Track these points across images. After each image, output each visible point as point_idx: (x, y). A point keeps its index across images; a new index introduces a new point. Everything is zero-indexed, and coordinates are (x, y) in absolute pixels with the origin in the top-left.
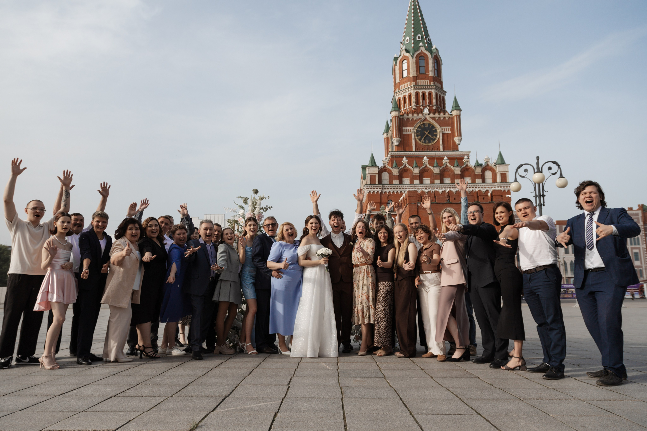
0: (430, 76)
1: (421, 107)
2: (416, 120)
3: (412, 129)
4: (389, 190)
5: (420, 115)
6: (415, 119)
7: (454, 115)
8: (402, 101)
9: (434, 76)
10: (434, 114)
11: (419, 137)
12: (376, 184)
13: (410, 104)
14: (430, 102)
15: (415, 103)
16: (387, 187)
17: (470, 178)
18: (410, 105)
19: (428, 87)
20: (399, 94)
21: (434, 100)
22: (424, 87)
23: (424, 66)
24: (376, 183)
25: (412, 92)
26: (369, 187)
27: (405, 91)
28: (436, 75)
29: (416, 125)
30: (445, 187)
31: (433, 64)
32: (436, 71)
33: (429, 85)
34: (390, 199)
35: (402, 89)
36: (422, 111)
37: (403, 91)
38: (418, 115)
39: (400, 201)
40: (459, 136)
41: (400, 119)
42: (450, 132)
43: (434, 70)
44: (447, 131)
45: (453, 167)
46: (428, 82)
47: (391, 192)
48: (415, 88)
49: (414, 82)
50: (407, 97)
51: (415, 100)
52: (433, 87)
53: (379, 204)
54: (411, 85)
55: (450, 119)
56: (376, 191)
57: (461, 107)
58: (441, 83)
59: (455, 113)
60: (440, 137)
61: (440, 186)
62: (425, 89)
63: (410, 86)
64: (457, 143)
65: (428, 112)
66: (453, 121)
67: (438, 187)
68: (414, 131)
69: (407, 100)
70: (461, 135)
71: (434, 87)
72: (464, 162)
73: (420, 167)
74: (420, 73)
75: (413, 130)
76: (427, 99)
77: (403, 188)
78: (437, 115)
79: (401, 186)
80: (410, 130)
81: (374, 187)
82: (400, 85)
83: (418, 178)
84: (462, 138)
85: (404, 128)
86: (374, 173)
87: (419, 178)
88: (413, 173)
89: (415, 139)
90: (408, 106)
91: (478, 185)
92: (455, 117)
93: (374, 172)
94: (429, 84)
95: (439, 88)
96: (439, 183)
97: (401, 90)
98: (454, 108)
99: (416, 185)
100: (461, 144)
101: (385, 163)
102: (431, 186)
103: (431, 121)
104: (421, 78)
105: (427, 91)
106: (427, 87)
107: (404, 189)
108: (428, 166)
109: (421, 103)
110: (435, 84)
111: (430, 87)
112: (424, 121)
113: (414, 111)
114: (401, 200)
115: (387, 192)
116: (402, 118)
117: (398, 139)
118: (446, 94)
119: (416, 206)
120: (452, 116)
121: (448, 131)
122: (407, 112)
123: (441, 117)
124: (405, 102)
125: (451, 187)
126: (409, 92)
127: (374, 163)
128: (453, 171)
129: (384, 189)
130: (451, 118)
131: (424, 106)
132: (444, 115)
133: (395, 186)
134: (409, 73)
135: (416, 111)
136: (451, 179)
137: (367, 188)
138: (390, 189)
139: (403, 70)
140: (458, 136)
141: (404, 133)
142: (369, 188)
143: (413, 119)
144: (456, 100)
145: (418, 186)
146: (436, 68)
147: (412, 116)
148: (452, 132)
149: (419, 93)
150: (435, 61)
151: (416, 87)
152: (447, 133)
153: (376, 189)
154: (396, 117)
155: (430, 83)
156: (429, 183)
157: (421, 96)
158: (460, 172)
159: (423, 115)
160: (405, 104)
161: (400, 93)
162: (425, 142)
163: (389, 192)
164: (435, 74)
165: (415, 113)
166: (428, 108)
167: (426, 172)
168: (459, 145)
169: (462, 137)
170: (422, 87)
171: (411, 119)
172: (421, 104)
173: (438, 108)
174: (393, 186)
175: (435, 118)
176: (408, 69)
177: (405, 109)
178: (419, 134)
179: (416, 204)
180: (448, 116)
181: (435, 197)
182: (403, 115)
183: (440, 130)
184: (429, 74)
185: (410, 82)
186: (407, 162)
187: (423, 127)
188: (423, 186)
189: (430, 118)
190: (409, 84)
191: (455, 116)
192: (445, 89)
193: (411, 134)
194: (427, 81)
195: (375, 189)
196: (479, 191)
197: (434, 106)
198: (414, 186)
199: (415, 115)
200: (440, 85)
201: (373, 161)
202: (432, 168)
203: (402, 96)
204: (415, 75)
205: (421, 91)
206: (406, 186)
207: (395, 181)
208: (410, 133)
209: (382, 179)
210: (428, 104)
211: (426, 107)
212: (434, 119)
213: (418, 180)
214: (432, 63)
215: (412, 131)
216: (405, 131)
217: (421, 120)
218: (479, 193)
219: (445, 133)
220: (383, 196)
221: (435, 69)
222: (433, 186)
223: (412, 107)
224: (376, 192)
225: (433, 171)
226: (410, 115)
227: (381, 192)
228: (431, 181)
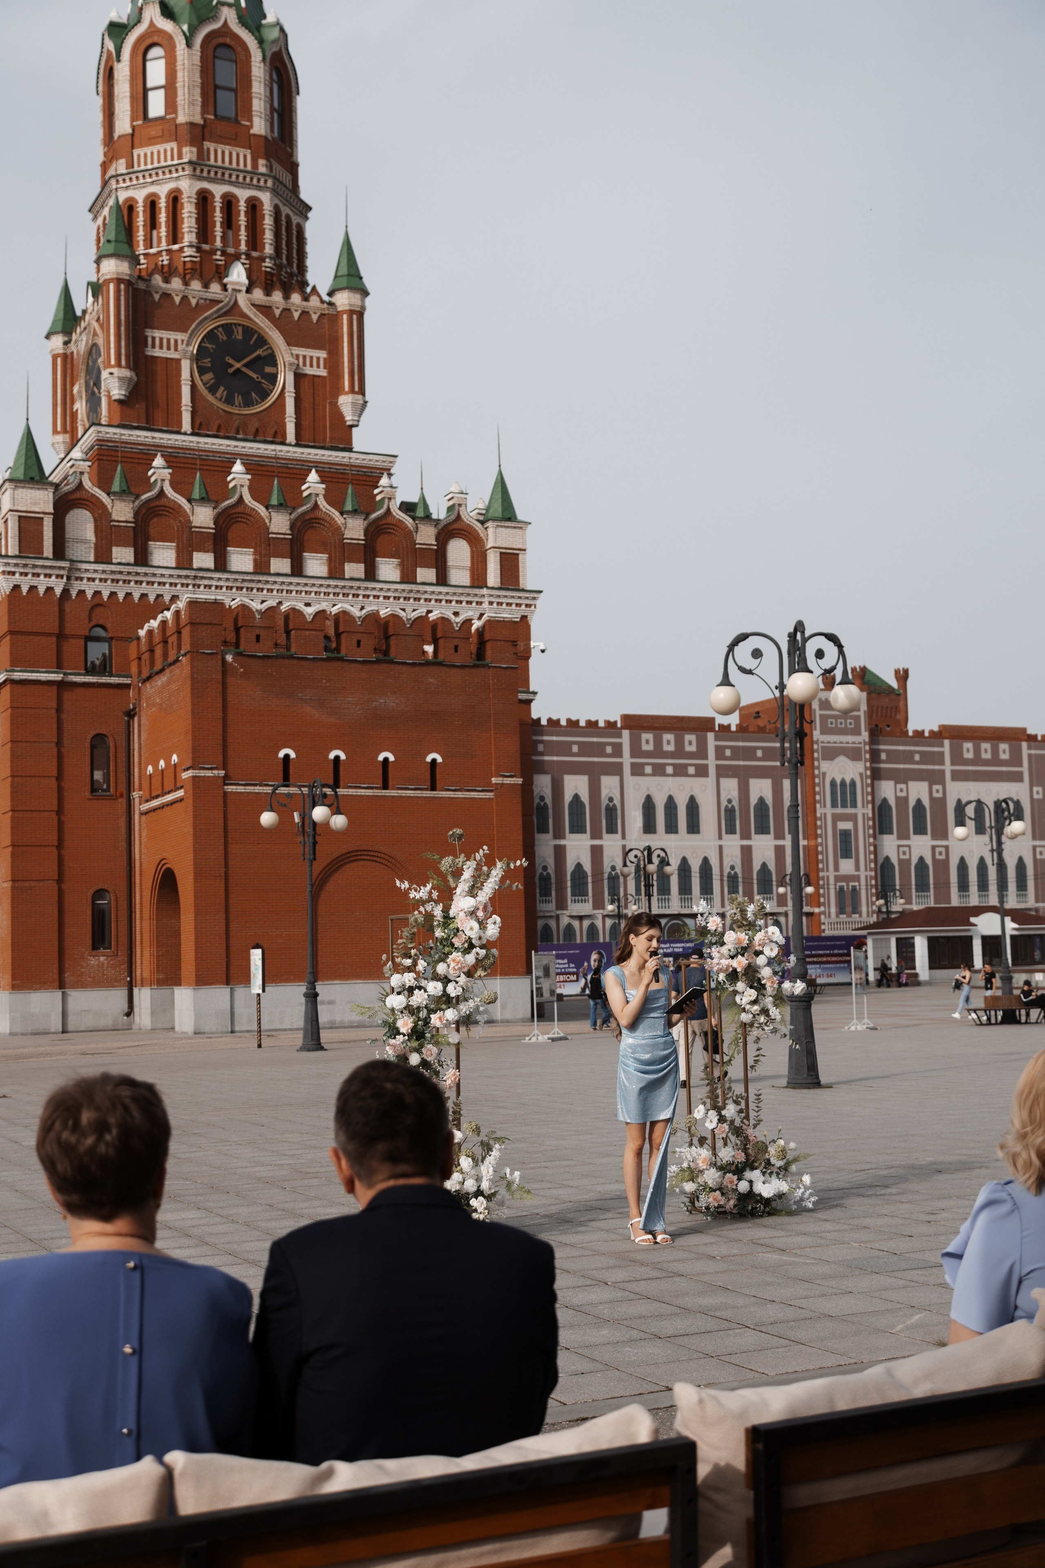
0: (254, 135)
1: (218, 257)
2: (197, 304)
3: (179, 342)
4: (97, 585)
5: (215, 287)
6: (193, 302)
7: (339, 309)
8: (141, 214)
9: (270, 138)
10: (268, 293)
11: (209, 376)
12: (45, 555)
13: (175, 236)
14: (255, 241)
15: (194, 235)
16: (87, 571)
17: (396, 561)
18: (175, 242)
19: (248, 180)
20: (128, 183)
21: (269, 236)
22: (230, 175)
23: (235, 91)
24: (42, 553)
25: (182, 189)
26: (16, 565)
27: (155, 178)
28: (276, 134)
29: (197, 326)
30: (308, 589)
31: (268, 89)
32: (276, 115)
33: (248, 172)
34: (101, 622)
35: (143, 167)
36: (221, 273)
37: (147, 174)
38: (206, 286)
39: (142, 633)
40: (357, 393)
41: (136, 290)
42: (323, 372)
43: (268, 113)
44: (311, 366)
45: (337, 514)
46: (245, 156)
47: (105, 595)
48: (198, 172)
49: (192, 145)
50: (162, 204)
51: (194, 220)
52: (266, 181)
53: (55, 639)
54: (180, 157)
55: (326, 321)
56: (42, 584)
57: (368, 282)
58: (293, 168)
59: (344, 300)
60: (287, 389)
61: (291, 583)
62: (236, 184)
63: (176, 162)
64: (349, 418)
65: (247, 282)
66: (337, 332)
67: (285, 587)
68: (191, 348)
69: (163, 217)
70: (362, 392)
71: (270, 183)
72: (378, 498)
73: (217, 503)
74: (216, 115)
75: (187, 345)
76: (243, 228)
77: (153, 583)
78: (277, 297)
79: (146, 574)
80: (172, 342)
81: (34, 566)
82: (133, 148)
83: (210, 544)
84: (366, 402)
85: (149, 333)
86: (37, 510)
87: (211, 547)
88: (190, 522)
89: (193, 381)
90: (164, 240)
91: (426, 592)
92: (345, 317)
93: (36, 504)
94: (249, 168)
95: (285, 186)
96: (288, 570)
97: (136, 168)
98: (344, 282)
99: (201, 574)
100: (360, 423)
101: (82, 473)
102: (259, 581)
103: (256, 320)
104: (221, 137)
105: (243, 195)
106: (245, 178)
107: (156, 585)
108: (247, 501)
109: (218, 239)
110: (271, 171)
111: (255, 181)
112: (226, 314)
113: (188, 266)
114: (150, 632)
115: (89, 594)
116: (145, 291)
117: (127, 373)
118: (310, 215)
119: (220, 662)
120: (331, 311)
121: (318, 366)
122: (163, 266)
123: (293, 309)
124: (153, 223)
125: (330, 590)
126: (172, 185)
127: (36, 468)
128: (338, 531)
129: (77, 579)
130: (331, 317)
131: (230, 255)
132: (305, 303)
133: (121, 573)
134: (171, 104)
135: (198, 266)
136: (330, 560)
137: (8, 569)
138: (101, 580)
139: (149, 84)
140: (352, 391)
141: (150, 352)
142: (13, 569)
143: (185, 298)
144: (348, 249)
145: (211, 578)
146: (276, 105)
147: (183, 288)
148: (329, 373)
149: (210, 197)
150: (275, 77)
151: (202, 171)
152: (314, 376)
153: (42, 577)
154: (119, 281)
155: (255, 165)
156: (250, 567)
157: (218, 210)
158: (362, 537)
159: (224, 288)
160: (155, 233)
161: (135, 182)
162: (229, 401)
163: (97, 593)
164: (272, 131)
165: (197, 275)
166: (243, 264)
167: (238, 524)
168: (357, 426)
169: (367, 398)
170: (223, 174)
171: (177, 300)
172: (218, 243)
173: (279, 267)
174: (113, 572)
175: (270, 307)
176: (170, 88)
177: (152, 251)
178: (207, 362)
179: (220, 657)
180: (318, 308)
181: (288, 632)
182: (150, 280)
183: (289, 359)
184: (251, 126)
185: (174, 145)
186: (169, 477)
187: (225, 338)
188: (228, 580)
189: (253, 305)
190: (172, 150)
191: (343, 312)
192: (304, 195)
193: (178, 361)
194: (242, 152)
195: (38, 575)
196: (443, 618)
197: (268, 260)
198: (195, 577)
199: (196, 285)
200: (289, 177)
201: (34, 458)
202: (261, 510)
203: (140, 196)
204: (198, 119)
205: (218, 191)
206: (163, 575)
207: (119, 549)
208: (175, 356)
209: (67, 536)
210: (243, 247)
211: (237, 257)
212: (265, 310)
213: (208, 552)
214: (265, 84)
215: (180, 347)
216: (153, 346)
217: (218, 310)
218: (440, 627)
219: (305, 375)
220: (68, 606)
221: (272, 109)
222: (267, 582)
223: (181, 250)
224: (41, 590)
225: (267, 521)
226: (176, 284)
227: (66, 592)
228: (255, 561)
